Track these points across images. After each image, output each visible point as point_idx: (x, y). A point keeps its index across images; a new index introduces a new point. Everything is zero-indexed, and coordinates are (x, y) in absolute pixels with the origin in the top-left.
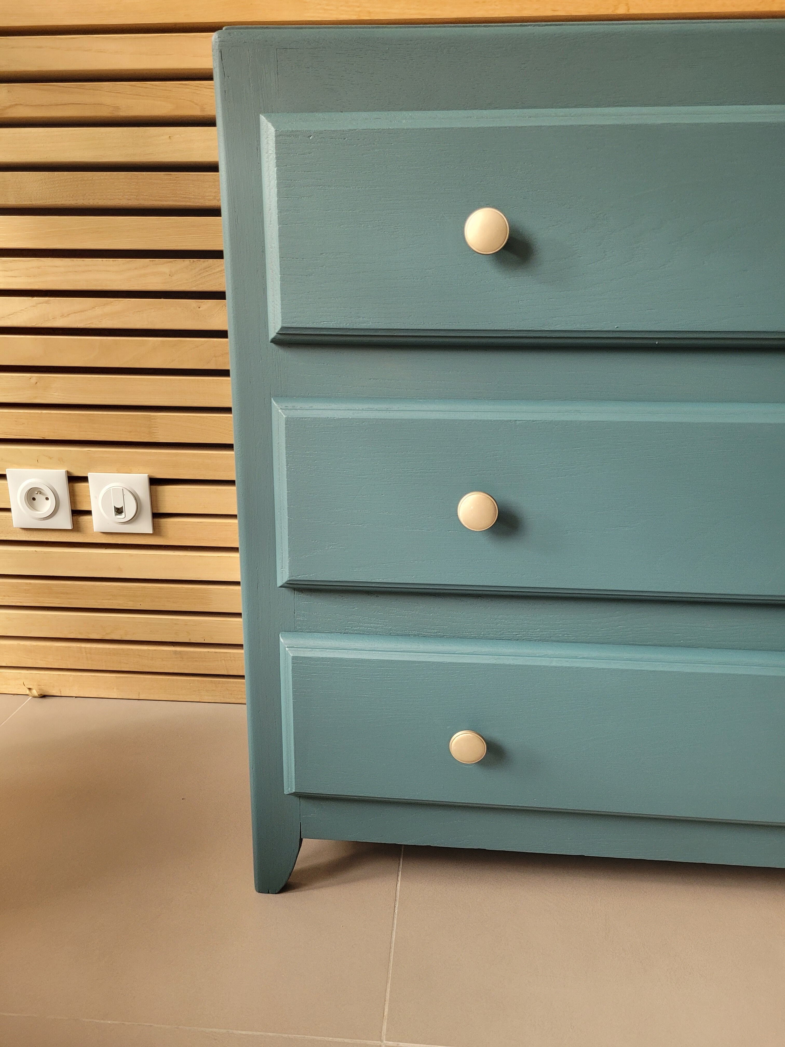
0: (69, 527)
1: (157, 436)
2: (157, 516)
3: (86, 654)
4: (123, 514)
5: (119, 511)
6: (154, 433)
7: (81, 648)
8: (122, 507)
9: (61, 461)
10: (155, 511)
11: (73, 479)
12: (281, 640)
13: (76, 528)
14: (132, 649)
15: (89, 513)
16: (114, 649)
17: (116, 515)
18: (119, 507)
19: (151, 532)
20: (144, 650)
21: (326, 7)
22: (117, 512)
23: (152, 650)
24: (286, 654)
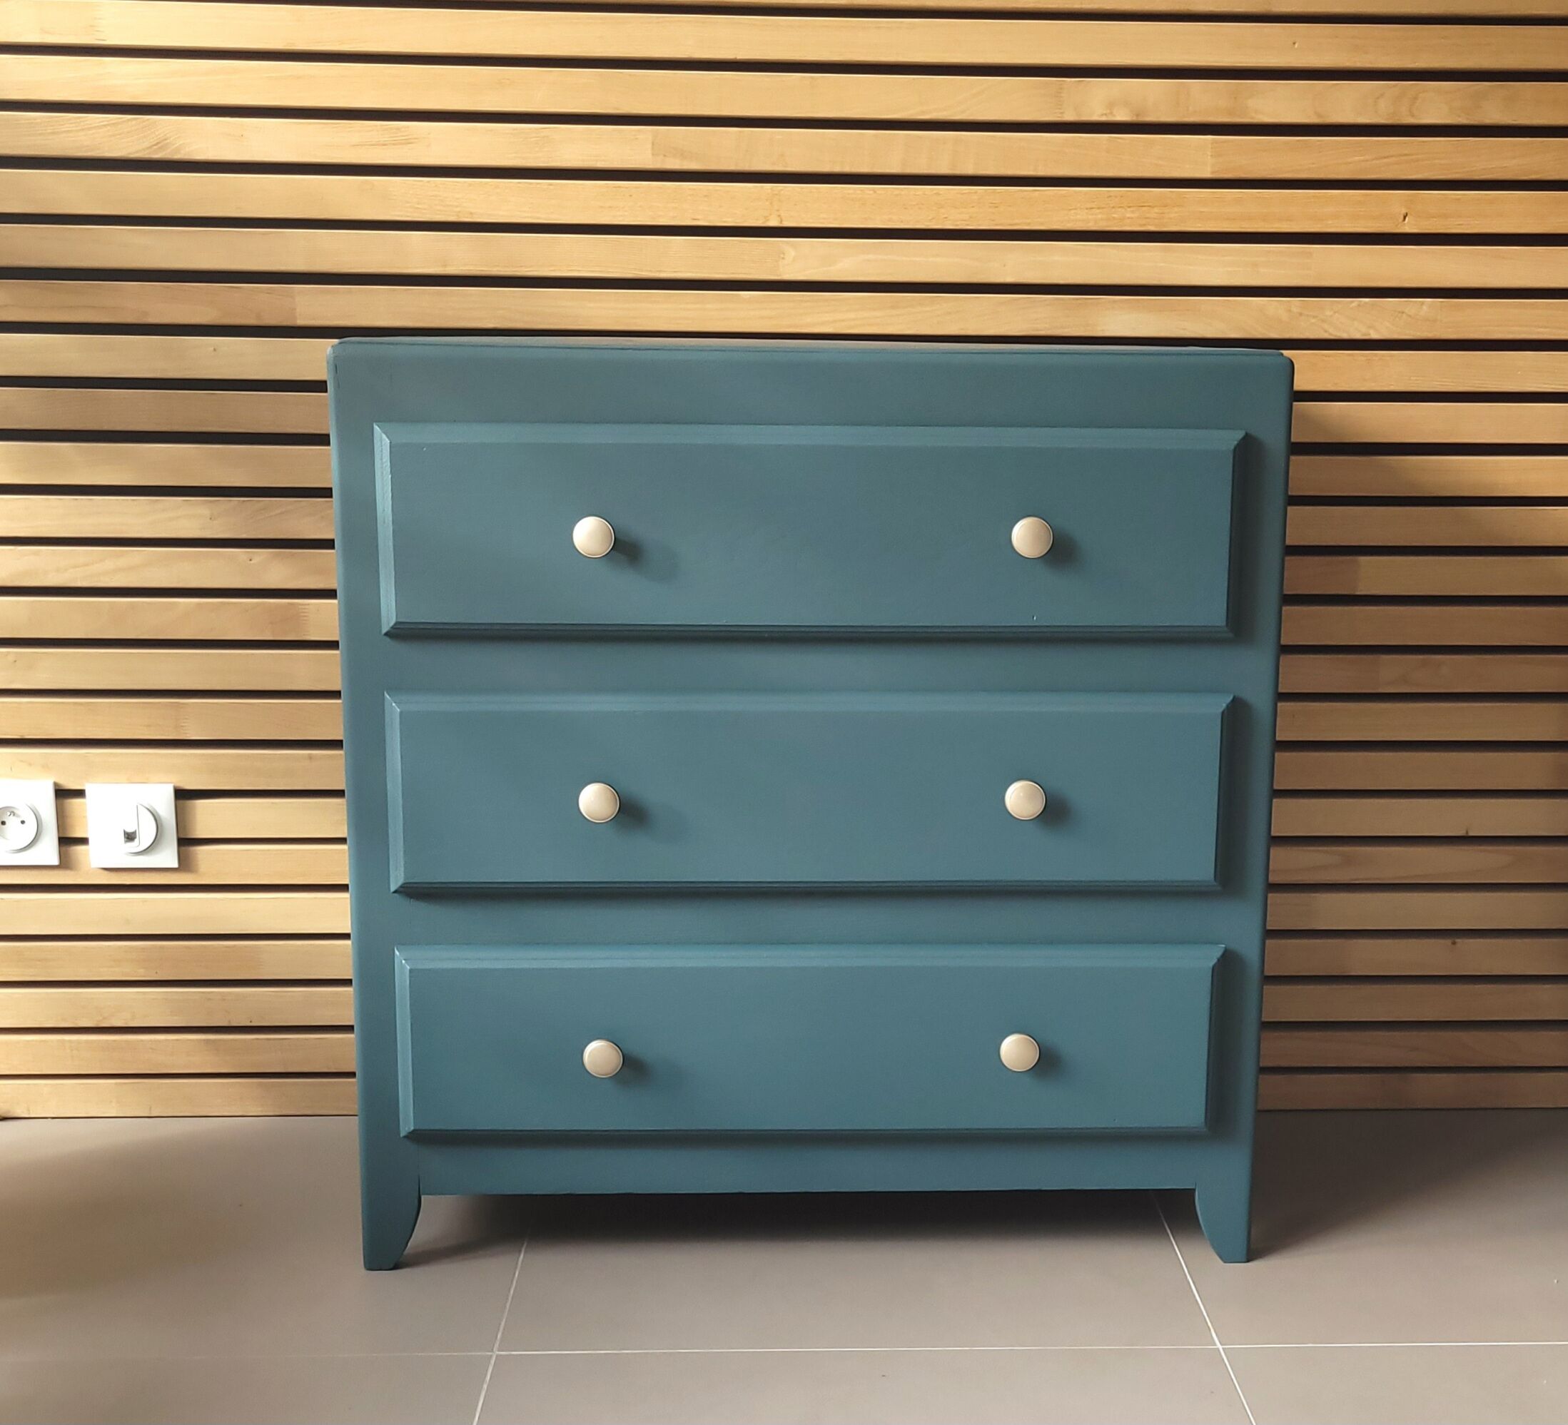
0: (55, 862)
1: (186, 732)
2: (186, 842)
3: (72, 1050)
4: (137, 840)
5: (130, 837)
6: (182, 726)
7: (63, 1041)
8: (136, 831)
9: (46, 767)
10: (182, 836)
11: (62, 794)
12: (397, 953)
13: (65, 863)
14: (142, 1041)
15: (84, 841)
16: (115, 1041)
17: (126, 842)
18: (130, 830)
19: (176, 865)
20: (159, 1041)
21: (417, 206)
22: (128, 838)
23: (173, 1040)
24: (402, 967)
